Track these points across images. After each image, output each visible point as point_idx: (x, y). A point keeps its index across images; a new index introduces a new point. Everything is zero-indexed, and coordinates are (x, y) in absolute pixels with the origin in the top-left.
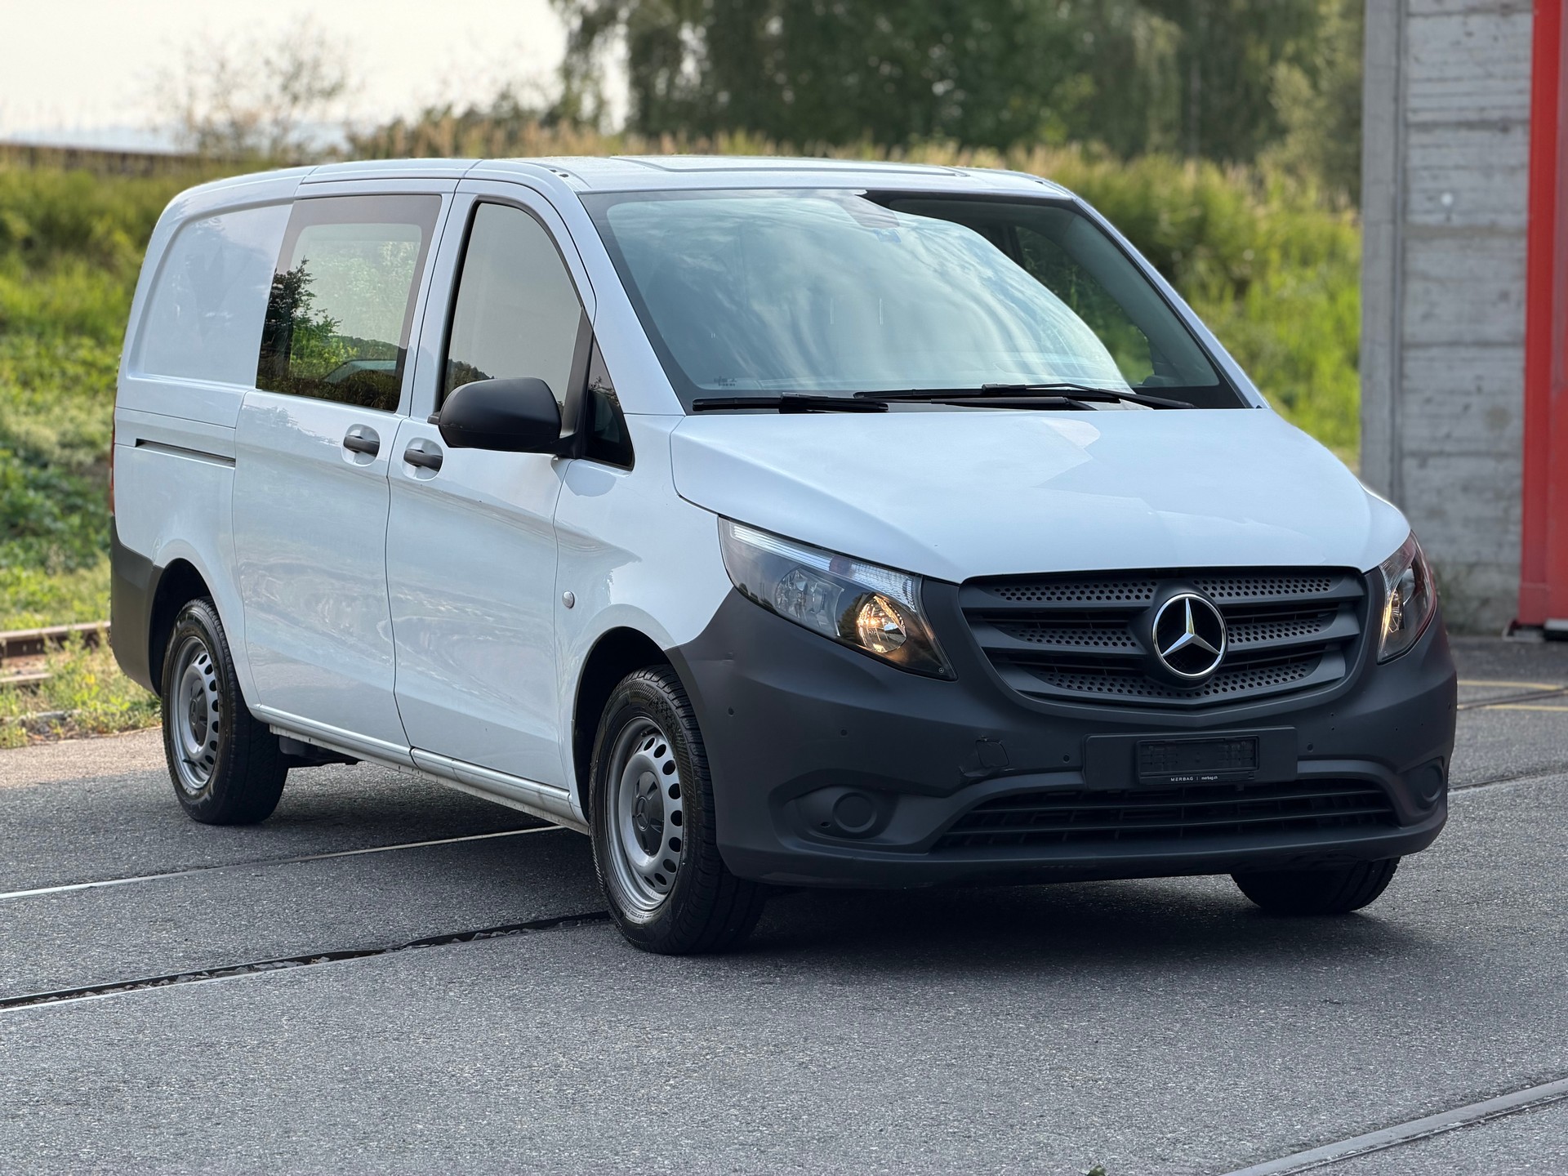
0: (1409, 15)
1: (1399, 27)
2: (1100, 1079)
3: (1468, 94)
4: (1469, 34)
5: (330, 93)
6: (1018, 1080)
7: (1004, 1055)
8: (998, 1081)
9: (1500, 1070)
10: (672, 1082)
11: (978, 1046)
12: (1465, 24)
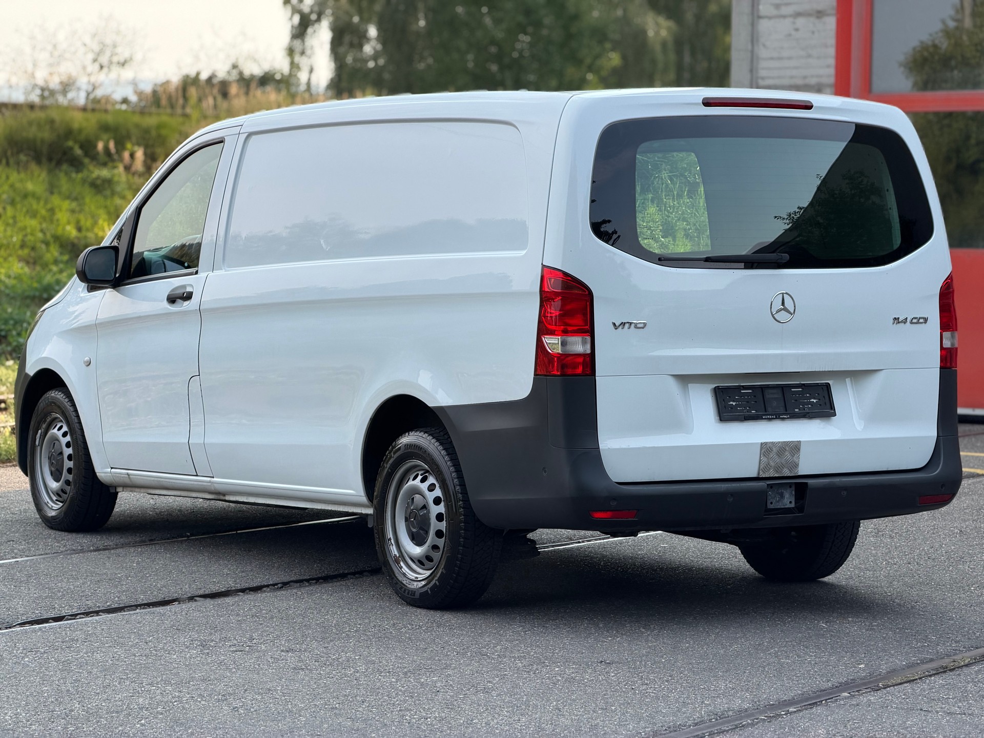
0: (760, 17)
1: (753, 25)
2: (430, 718)
3: (796, 68)
4: (797, 30)
5: (123, 64)
6: (374, 718)
7: (373, 701)
8: (360, 720)
9: (698, 709)
10: (143, 722)
11: (358, 695)
12: (794, 23)
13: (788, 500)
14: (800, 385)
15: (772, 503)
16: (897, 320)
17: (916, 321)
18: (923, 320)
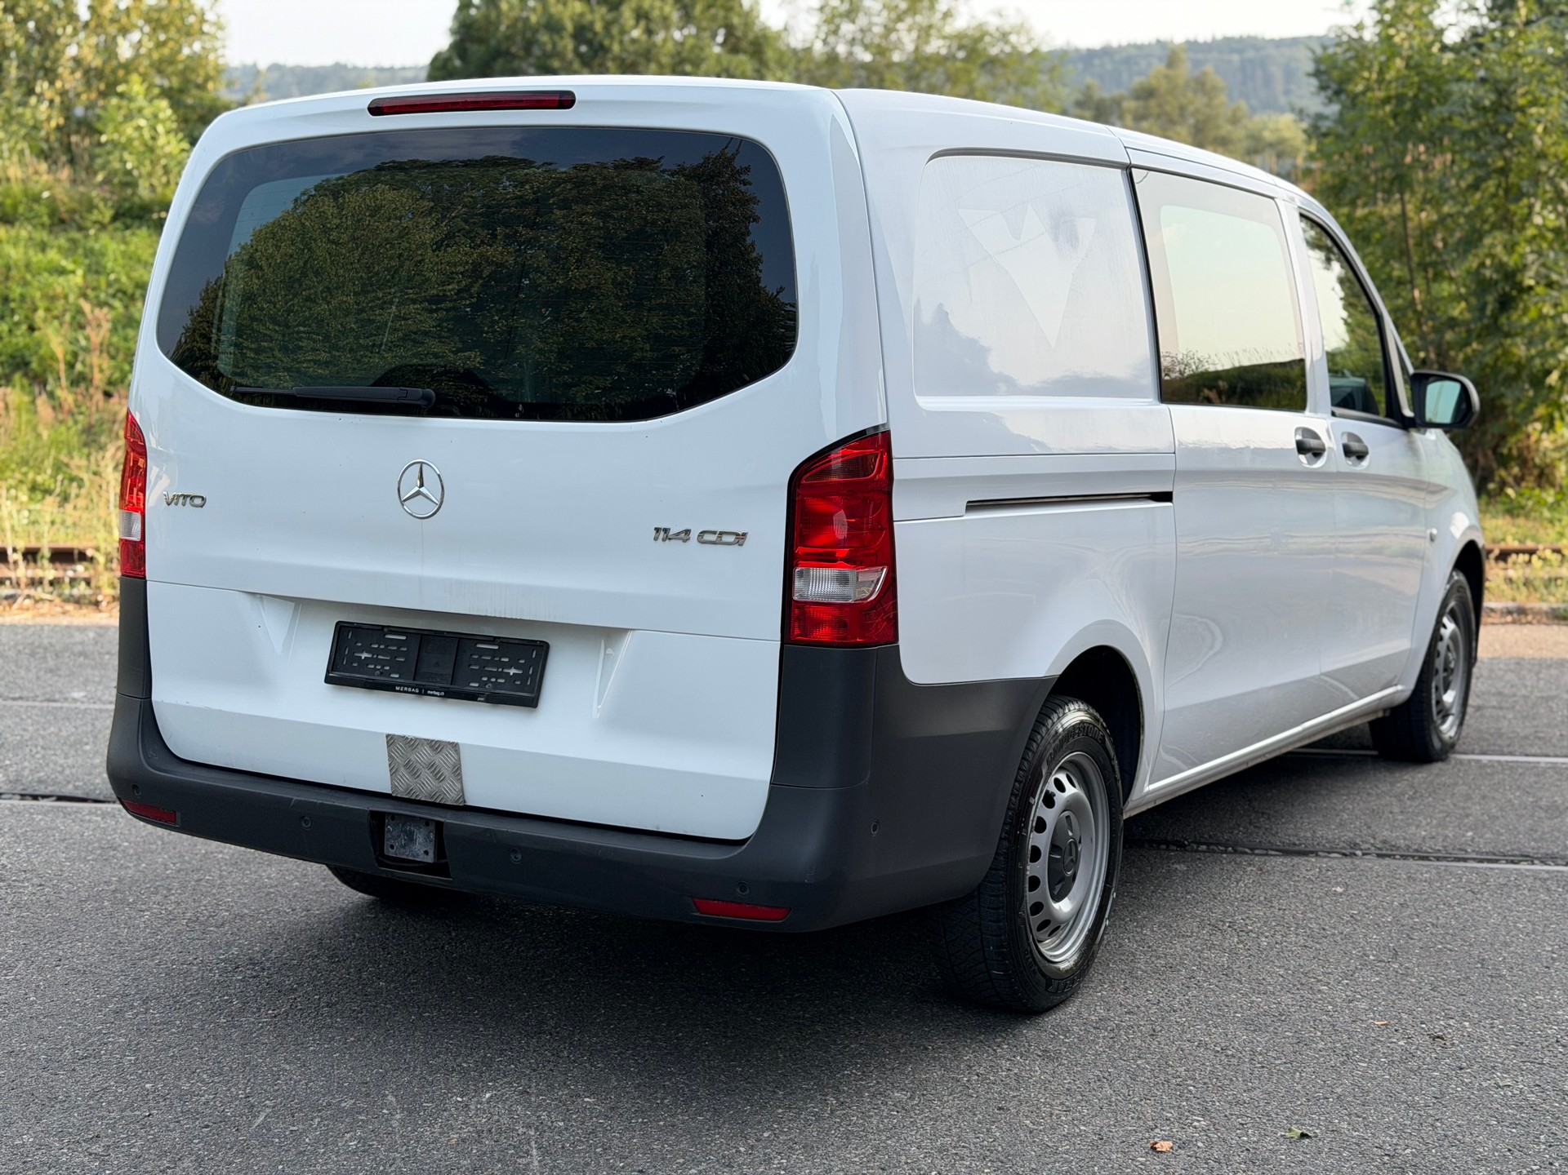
13: (421, 849)
14: (493, 640)
15: (392, 847)
16: (663, 533)
17: (713, 538)
18: (731, 539)
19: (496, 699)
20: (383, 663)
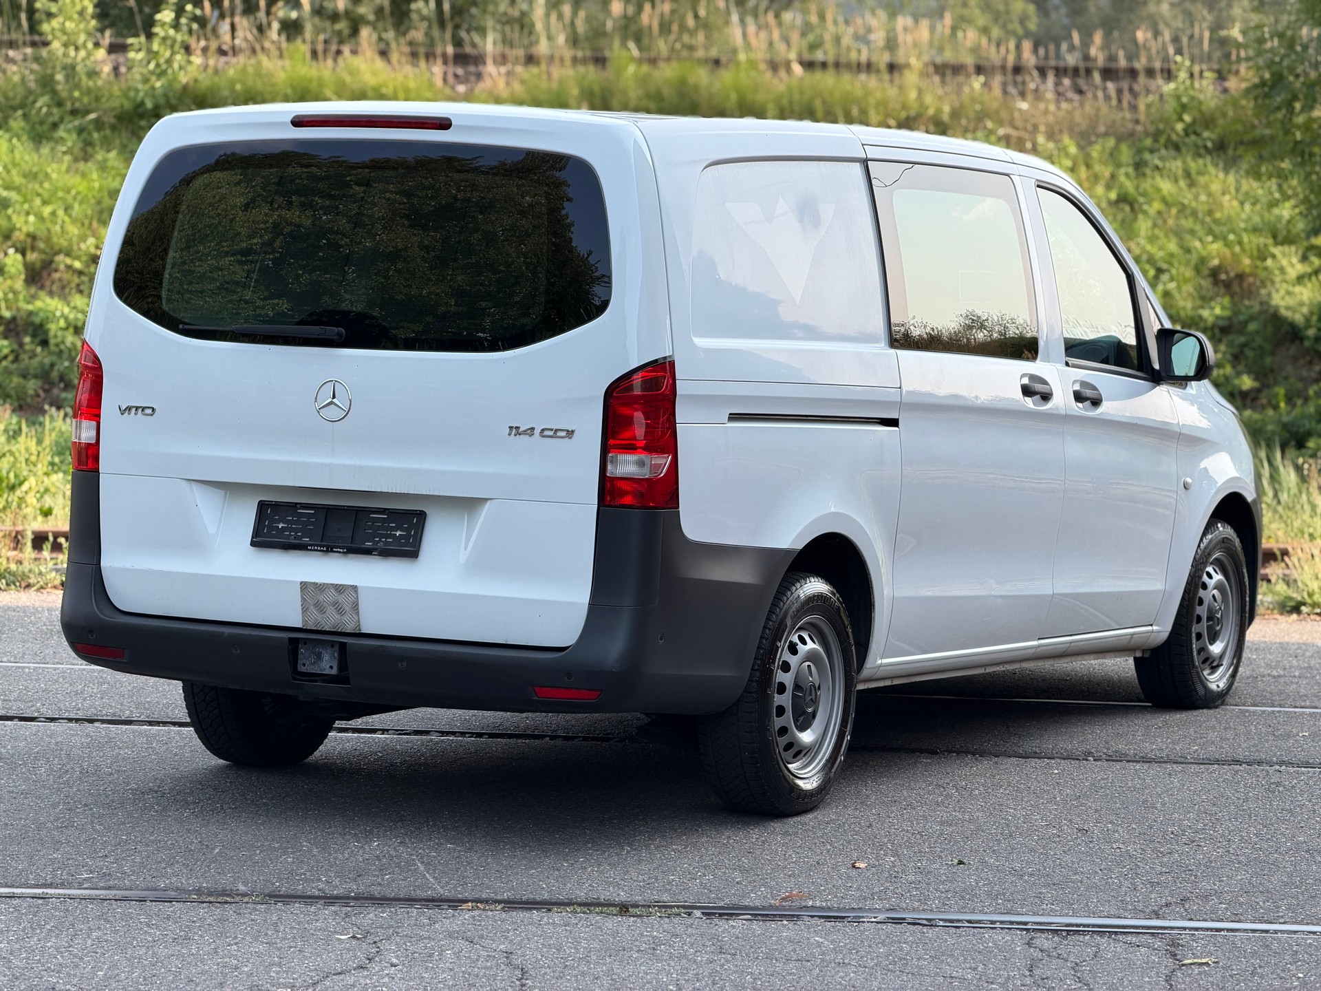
13: (328, 664)
14: (383, 511)
15: (304, 665)
16: (515, 430)
17: (551, 433)
18: (564, 434)
19: (386, 553)
20: (297, 531)
